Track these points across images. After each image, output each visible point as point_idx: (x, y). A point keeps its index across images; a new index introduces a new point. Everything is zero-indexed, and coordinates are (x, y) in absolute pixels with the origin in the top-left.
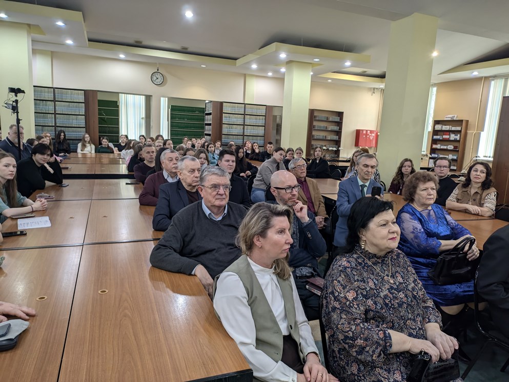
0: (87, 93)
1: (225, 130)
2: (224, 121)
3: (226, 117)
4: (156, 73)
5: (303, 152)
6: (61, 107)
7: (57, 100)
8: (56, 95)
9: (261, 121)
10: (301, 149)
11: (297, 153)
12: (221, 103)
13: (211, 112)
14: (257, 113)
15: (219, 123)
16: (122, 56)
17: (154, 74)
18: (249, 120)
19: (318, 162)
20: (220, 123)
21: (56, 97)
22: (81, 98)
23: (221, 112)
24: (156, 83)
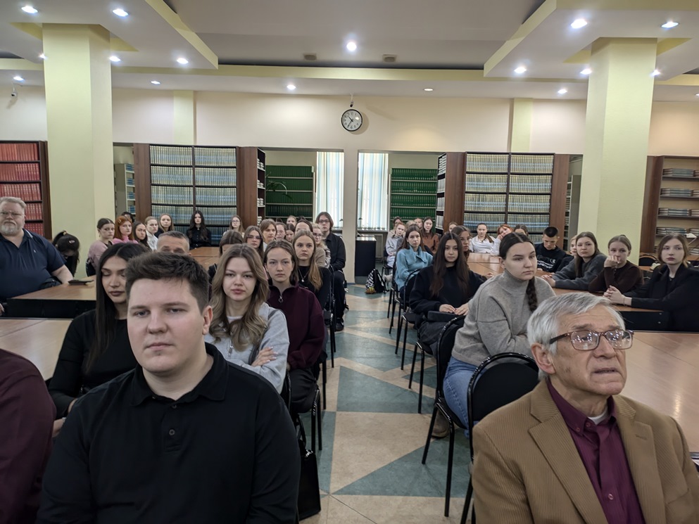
0: (240, 151)
1: (470, 203)
2: (468, 187)
3: (472, 180)
4: (350, 112)
5: (629, 248)
6: (203, 177)
7: (197, 164)
8: (196, 157)
9: (544, 185)
10: (624, 241)
11: (614, 250)
12: (464, 155)
13: (445, 172)
14: (534, 170)
15: (459, 192)
16: (291, 87)
17: (346, 114)
18: (516, 184)
19: (672, 276)
20: (462, 192)
21: (196, 161)
22: (231, 159)
23: (464, 172)
24: (349, 129)
